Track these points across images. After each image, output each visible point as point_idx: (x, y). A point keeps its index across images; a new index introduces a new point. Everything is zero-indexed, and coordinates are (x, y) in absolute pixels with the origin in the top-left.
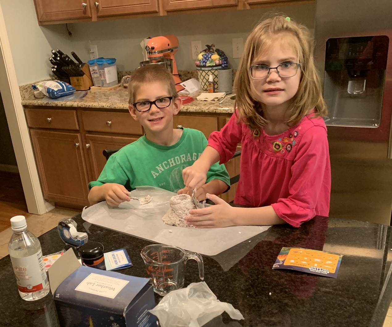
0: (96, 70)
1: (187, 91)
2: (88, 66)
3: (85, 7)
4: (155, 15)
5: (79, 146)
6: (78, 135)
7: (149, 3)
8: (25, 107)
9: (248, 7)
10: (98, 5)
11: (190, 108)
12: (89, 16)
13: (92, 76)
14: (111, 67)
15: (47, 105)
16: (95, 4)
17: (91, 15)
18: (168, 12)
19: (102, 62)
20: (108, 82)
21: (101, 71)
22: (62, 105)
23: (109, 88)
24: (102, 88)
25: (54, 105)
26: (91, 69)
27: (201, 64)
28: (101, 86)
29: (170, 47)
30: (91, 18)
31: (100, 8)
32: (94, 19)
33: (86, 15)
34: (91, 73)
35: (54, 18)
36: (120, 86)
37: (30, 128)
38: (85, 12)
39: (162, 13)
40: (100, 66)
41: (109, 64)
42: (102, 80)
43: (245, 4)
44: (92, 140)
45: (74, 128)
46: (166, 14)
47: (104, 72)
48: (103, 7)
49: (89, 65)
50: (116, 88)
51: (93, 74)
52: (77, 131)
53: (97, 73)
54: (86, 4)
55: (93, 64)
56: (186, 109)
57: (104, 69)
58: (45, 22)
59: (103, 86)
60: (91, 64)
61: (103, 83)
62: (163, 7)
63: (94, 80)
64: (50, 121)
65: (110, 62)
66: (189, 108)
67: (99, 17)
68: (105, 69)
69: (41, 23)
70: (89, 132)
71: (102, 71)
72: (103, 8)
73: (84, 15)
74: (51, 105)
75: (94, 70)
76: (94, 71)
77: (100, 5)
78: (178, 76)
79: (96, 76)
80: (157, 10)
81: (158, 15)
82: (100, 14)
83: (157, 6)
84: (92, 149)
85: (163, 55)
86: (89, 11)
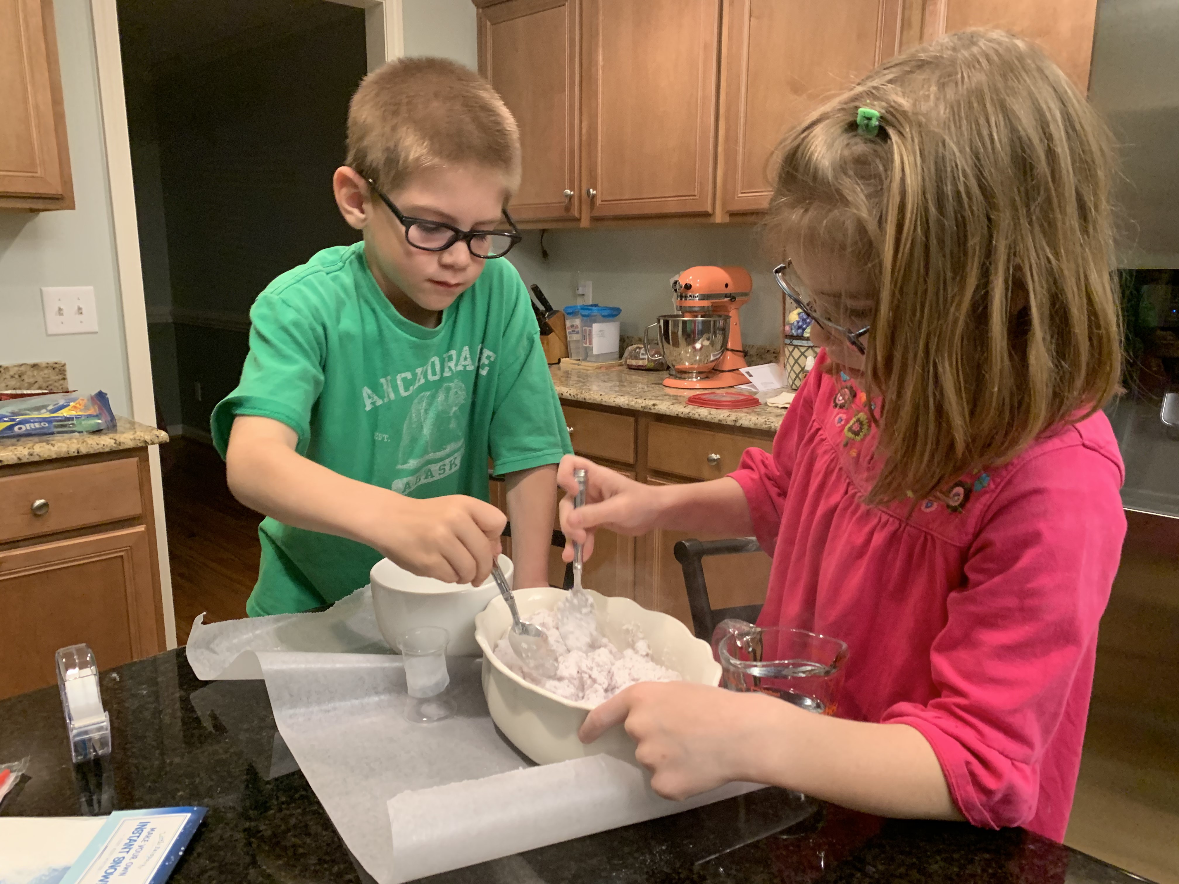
0: (577, 327)
1: (754, 386)
2: (564, 315)
3: (571, 197)
4: (703, 220)
7: (695, 195)
10: (594, 195)
11: (744, 418)
12: (574, 216)
13: (569, 339)
14: (608, 324)
16: (588, 192)
17: (580, 213)
18: (733, 214)
19: (590, 311)
20: (595, 352)
21: (586, 330)
23: (595, 364)
24: (584, 363)
26: (568, 323)
27: (793, 331)
28: (581, 358)
29: (730, 290)
30: (579, 220)
31: (599, 202)
32: (585, 223)
33: (571, 215)
34: (568, 331)
36: (621, 365)
38: (568, 209)
39: (719, 218)
40: (585, 318)
41: (604, 316)
42: (586, 348)
46: (727, 219)
47: (590, 331)
48: (603, 199)
49: (566, 315)
50: (612, 366)
51: (570, 333)
53: (578, 333)
54: (572, 193)
55: (573, 313)
56: (734, 418)
57: (592, 326)
59: (585, 359)
60: (568, 314)
61: (587, 354)
62: (724, 203)
63: (572, 346)
65: (606, 313)
66: (741, 418)
67: (595, 219)
68: (594, 325)
71: (588, 329)
72: (602, 201)
73: (565, 215)
75: (572, 326)
76: (573, 329)
77: (598, 195)
78: (742, 354)
79: (575, 339)
80: (709, 209)
81: (711, 220)
82: (596, 214)
83: (710, 201)
85: (710, 305)
86: (576, 207)
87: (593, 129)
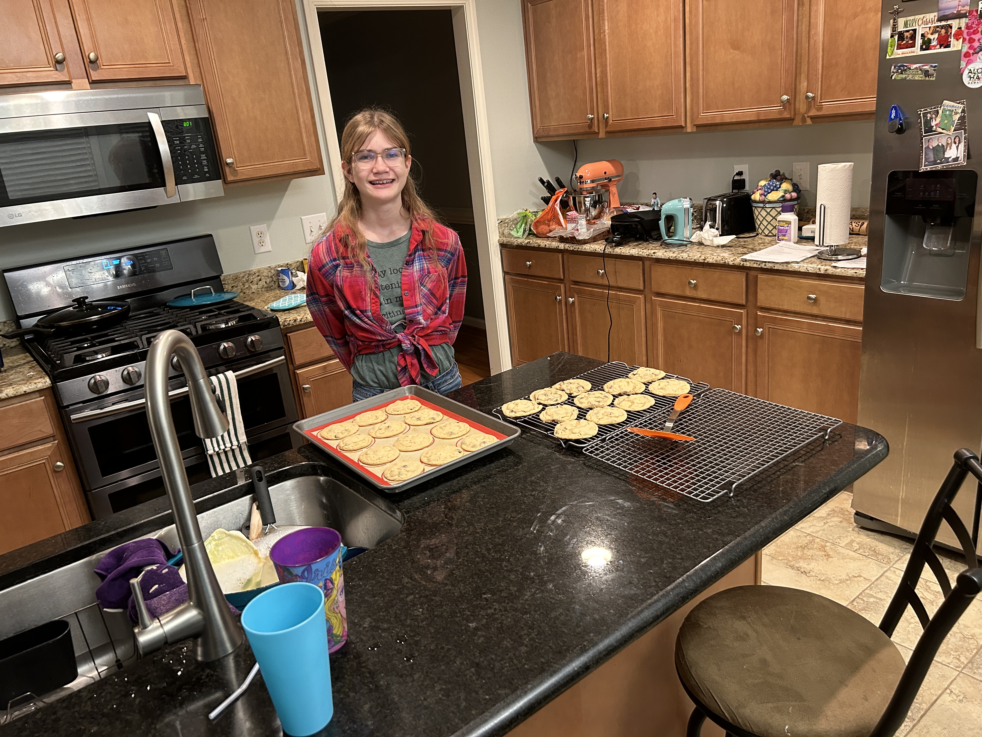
3: (592, 119)
4: (680, 130)
5: (560, 300)
6: (562, 286)
7: (673, 116)
8: (503, 246)
9: (809, 121)
10: (607, 117)
12: (594, 131)
15: (528, 245)
16: (604, 115)
17: (599, 130)
18: (698, 126)
22: (546, 245)
25: (536, 245)
29: (608, 175)
30: (599, 133)
31: (610, 122)
32: (602, 135)
33: (592, 130)
35: (551, 133)
37: (505, 273)
38: (590, 126)
39: (689, 128)
43: (805, 116)
44: (577, 294)
45: (557, 276)
46: (694, 130)
52: (561, 281)
54: (593, 116)
56: (703, 258)
58: (541, 137)
62: (692, 120)
64: (530, 265)
67: (607, 132)
69: (537, 139)
70: (576, 283)
72: (613, 121)
73: (588, 130)
74: (532, 245)
77: (610, 118)
80: (683, 124)
81: (684, 130)
82: (608, 129)
83: (683, 119)
84: (576, 304)
86: (596, 124)
87: (604, 73)
